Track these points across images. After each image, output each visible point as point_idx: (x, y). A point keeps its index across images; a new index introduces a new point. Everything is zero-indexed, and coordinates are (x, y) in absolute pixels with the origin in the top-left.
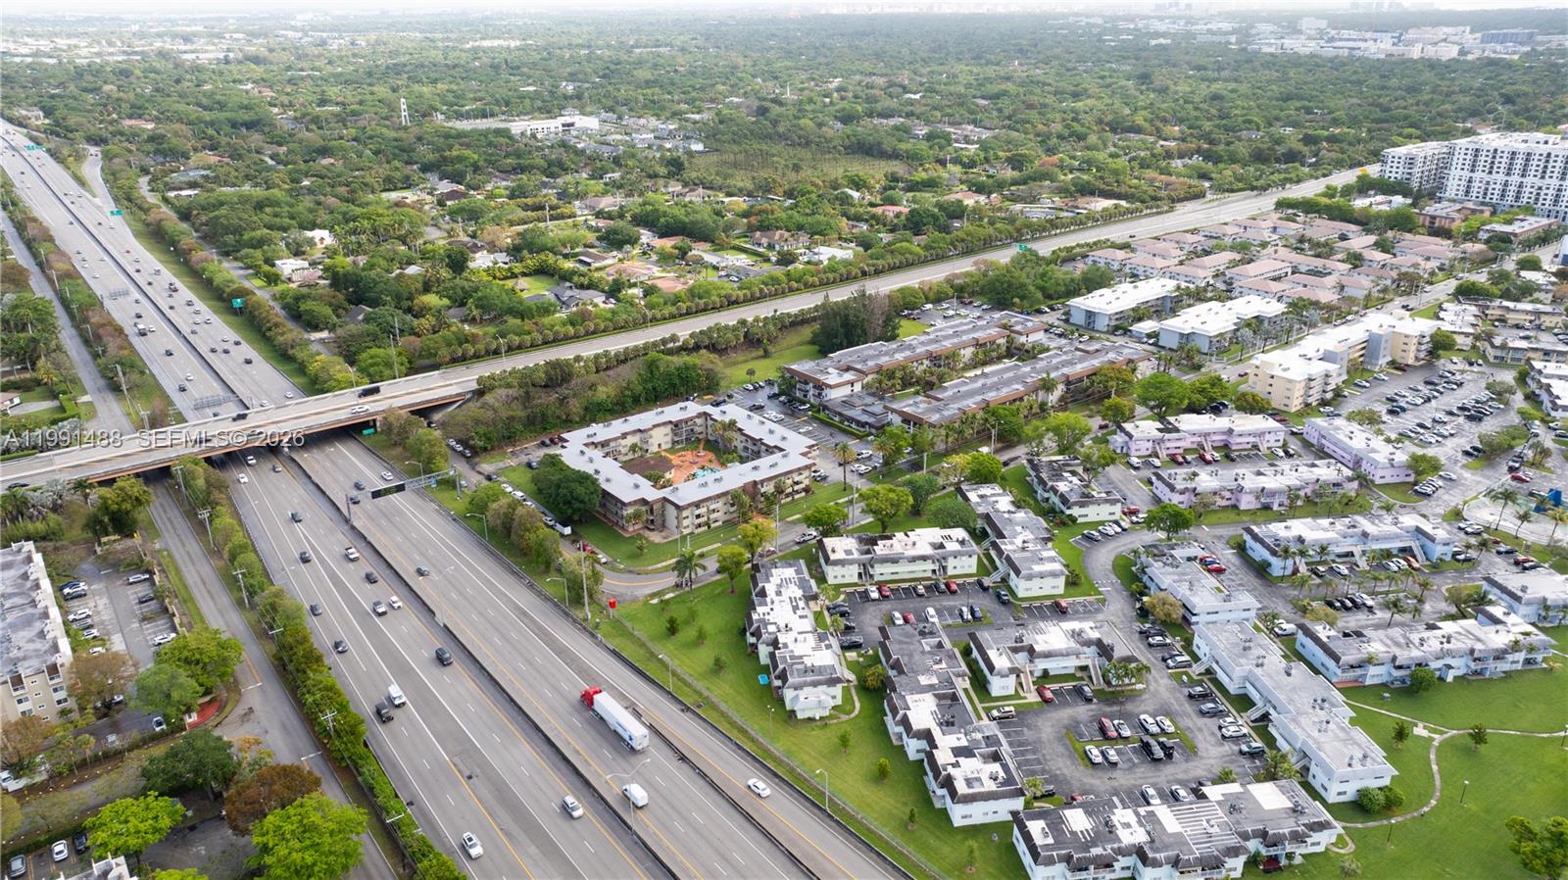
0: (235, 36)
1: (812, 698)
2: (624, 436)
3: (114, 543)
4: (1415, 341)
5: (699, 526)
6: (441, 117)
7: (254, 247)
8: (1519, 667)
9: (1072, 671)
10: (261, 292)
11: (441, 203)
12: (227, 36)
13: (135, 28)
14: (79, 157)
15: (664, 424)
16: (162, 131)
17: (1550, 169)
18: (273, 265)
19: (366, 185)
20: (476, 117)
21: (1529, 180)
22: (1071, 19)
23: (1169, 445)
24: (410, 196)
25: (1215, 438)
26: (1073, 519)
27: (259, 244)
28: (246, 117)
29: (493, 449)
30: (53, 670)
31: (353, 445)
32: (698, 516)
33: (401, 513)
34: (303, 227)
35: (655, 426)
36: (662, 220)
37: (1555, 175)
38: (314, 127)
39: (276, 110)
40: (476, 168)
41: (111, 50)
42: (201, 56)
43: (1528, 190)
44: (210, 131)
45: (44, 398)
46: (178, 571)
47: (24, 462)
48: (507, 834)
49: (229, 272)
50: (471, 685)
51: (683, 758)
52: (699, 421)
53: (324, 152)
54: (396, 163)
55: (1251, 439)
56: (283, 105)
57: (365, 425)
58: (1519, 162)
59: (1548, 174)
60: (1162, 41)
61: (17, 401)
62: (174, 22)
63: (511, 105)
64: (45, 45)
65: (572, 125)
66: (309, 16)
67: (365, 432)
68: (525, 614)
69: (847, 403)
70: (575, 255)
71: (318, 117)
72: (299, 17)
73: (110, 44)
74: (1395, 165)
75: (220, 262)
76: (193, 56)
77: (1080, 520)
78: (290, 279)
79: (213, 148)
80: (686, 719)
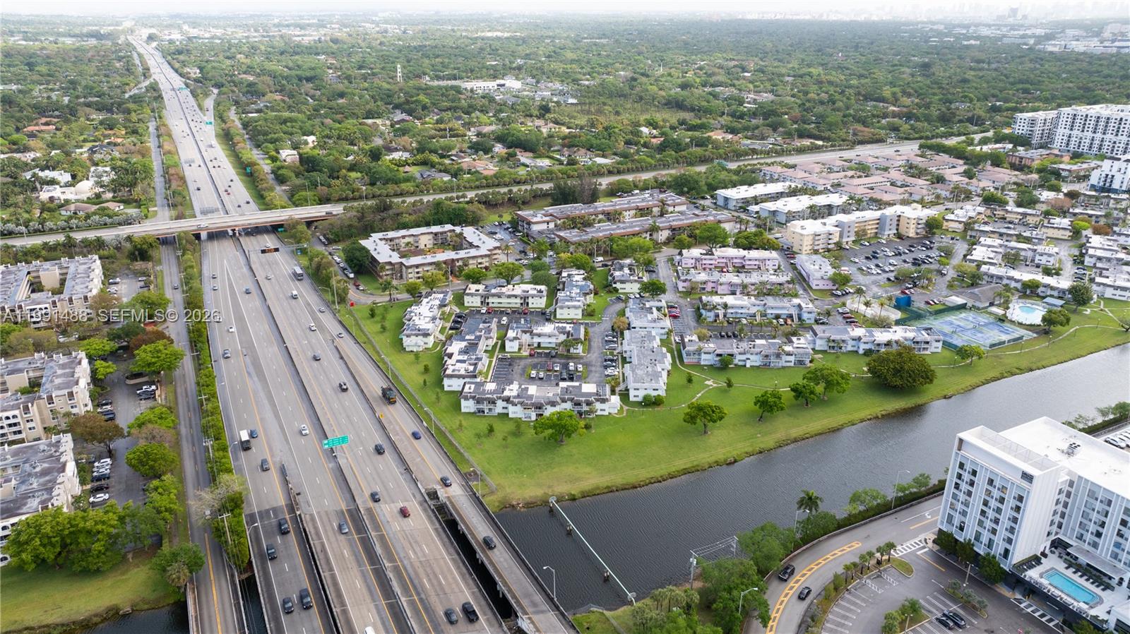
0: (333, 26)
1: (414, 342)
2: (404, 237)
3: (139, 265)
4: (914, 222)
5: (419, 278)
6: (428, 78)
7: (272, 143)
8: (792, 364)
9: (554, 346)
10: (266, 167)
11: (392, 126)
12: (328, 26)
13: (276, 21)
14: (206, 95)
15: (428, 233)
16: (257, 81)
17: (1122, 129)
18: (279, 153)
19: (354, 114)
20: (447, 79)
21: (1108, 137)
22: (919, 26)
23: (704, 262)
24: (379, 121)
25: (735, 261)
26: (616, 290)
27: (273, 141)
28: (308, 74)
29: (339, 241)
30: (86, 298)
31: (273, 236)
32: (418, 273)
33: (277, 264)
34: (304, 134)
35: (422, 234)
36: (510, 138)
37: (1125, 133)
38: (346, 81)
39: (331, 71)
40: (424, 108)
41: (256, 34)
42: (305, 38)
43: (1107, 143)
44: (284, 82)
45: (135, 208)
46: (163, 277)
47: (112, 230)
48: (249, 373)
49: (254, 155)
50: (267, 327)
51: (342, 358)
52: (449, 234)
53: (342, 95)
54: (379, 103)
55: (757, 263)
56: (336, 68)
57: (281, 226)
58: (1102, 123)
59: (1120, 133)
60: (972, 42)
61: (122, 207)
62: (301, 17)
63: (473, 74)
64: (219, 32)
65: (504, 85)
66: (386, 14)
67: (279, 230)
68: (309, 305)
69: (540, 232)
70: (449, 156)
71: (350, 76)
72: (380, 15)
73: (256, 31)
74: (1022, 124)
75: (251, 150)
76: (300, 38)
77: (620, 291)
78: (285, 161)
79: (281, 91)
80: (355, 348)
